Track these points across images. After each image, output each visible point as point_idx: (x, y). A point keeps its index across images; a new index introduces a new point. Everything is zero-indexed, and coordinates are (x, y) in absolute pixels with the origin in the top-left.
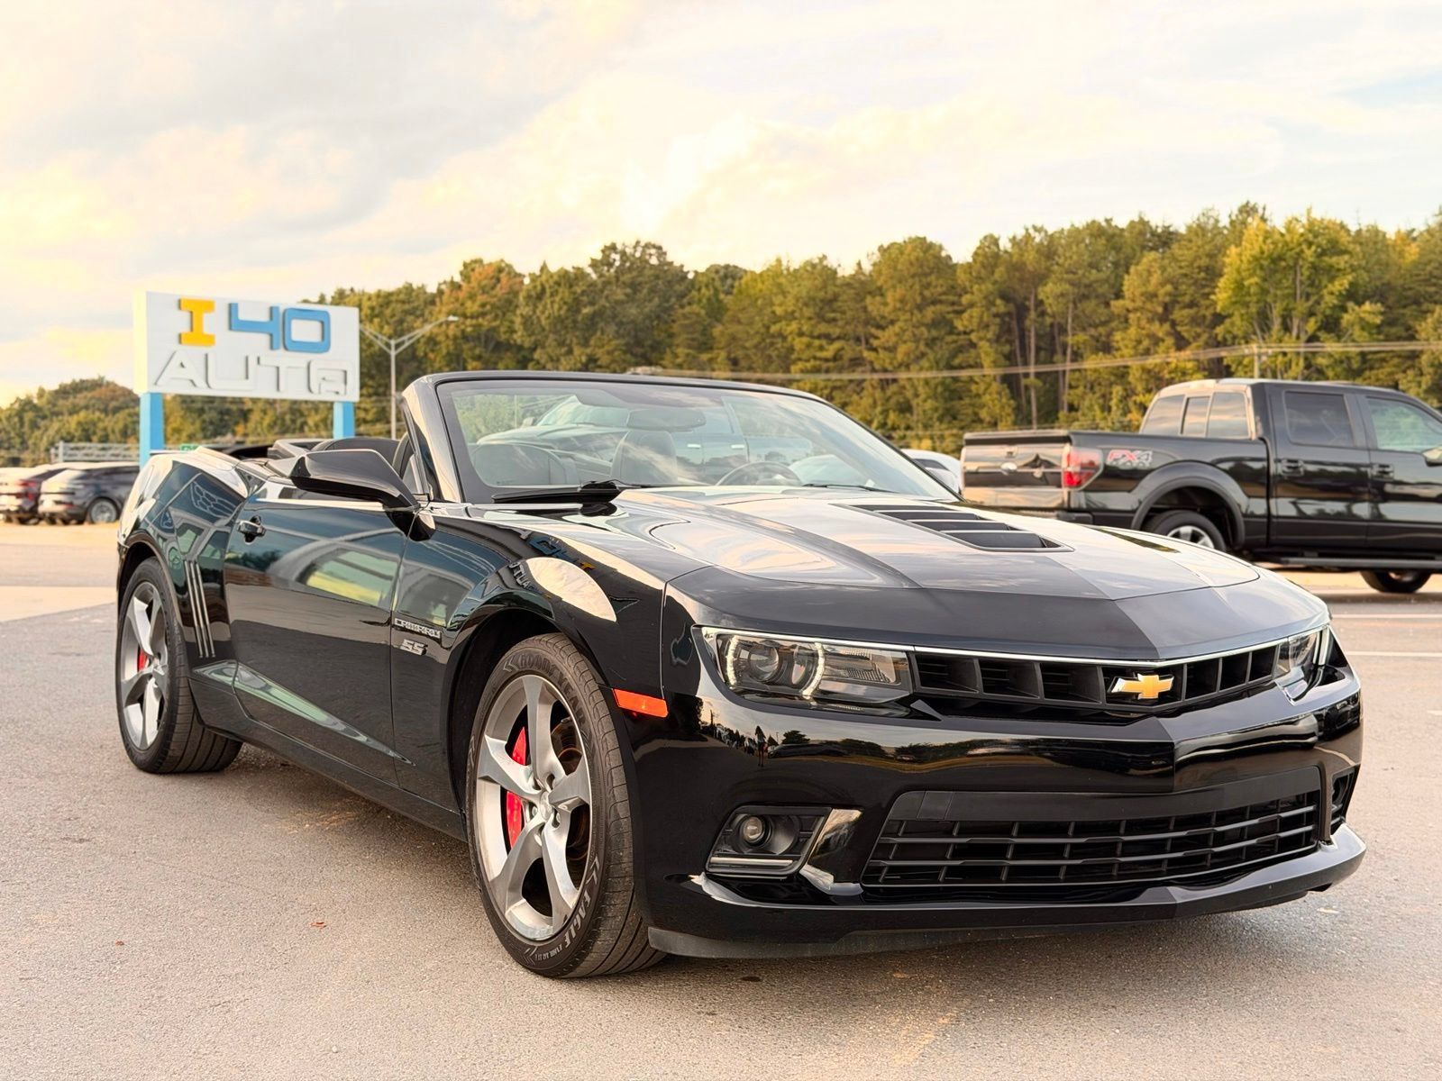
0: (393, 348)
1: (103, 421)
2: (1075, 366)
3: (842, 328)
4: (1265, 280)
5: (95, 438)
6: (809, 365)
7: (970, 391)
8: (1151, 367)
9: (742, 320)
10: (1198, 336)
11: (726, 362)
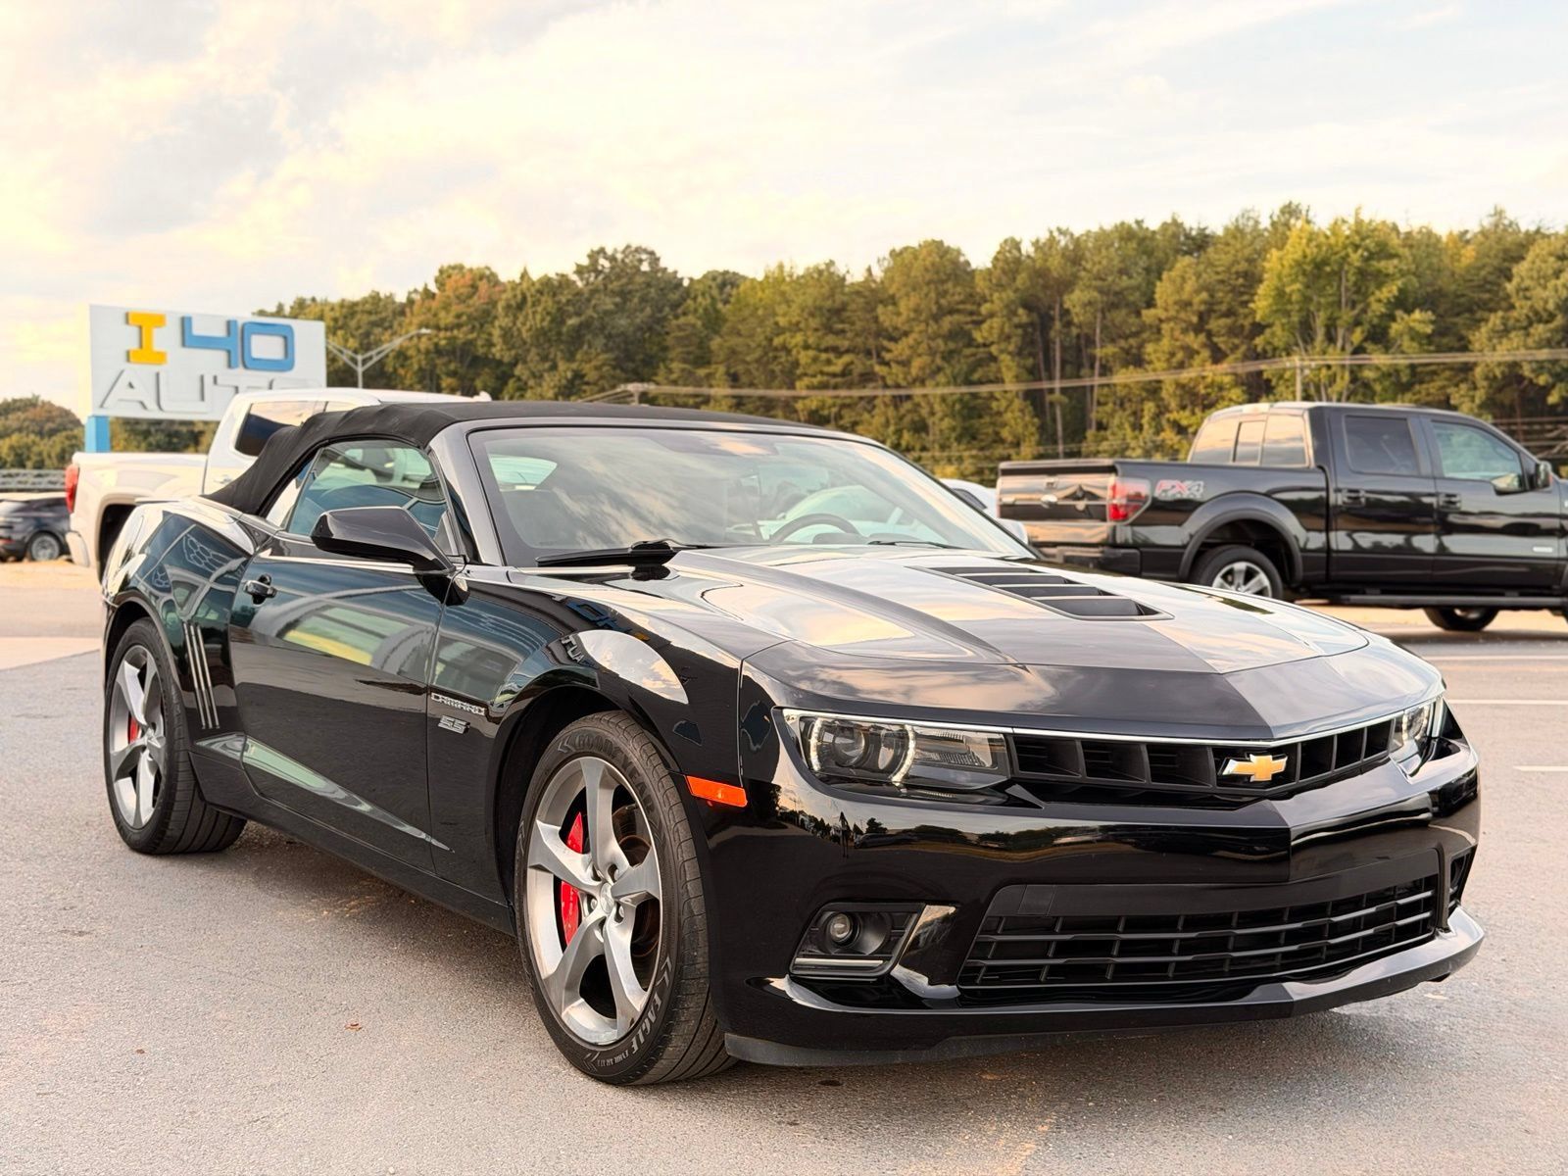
0: (360, 363)
1: (38, 445)
2: (1104, 381)
3: (852, 340)
4: (1308, 287)
5: (29, 464)
6: (815, 381)
7: (991, 409)
8: (1185, 381)
9: (743, 332)
10: (1235, 348)
11: (725, 377)
